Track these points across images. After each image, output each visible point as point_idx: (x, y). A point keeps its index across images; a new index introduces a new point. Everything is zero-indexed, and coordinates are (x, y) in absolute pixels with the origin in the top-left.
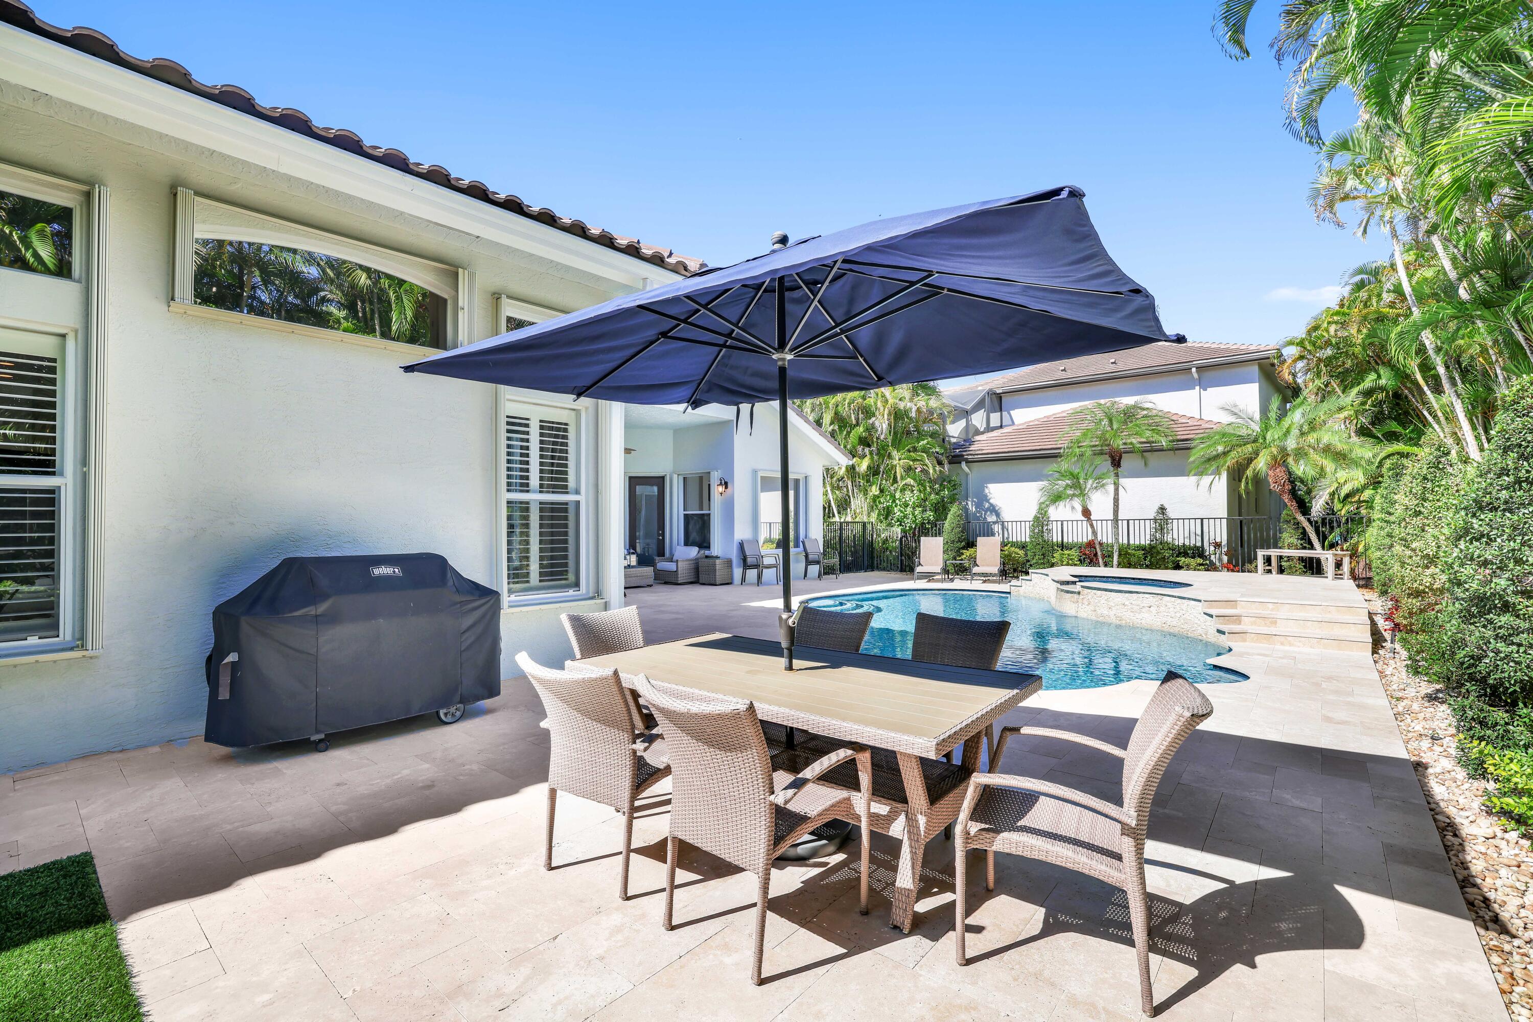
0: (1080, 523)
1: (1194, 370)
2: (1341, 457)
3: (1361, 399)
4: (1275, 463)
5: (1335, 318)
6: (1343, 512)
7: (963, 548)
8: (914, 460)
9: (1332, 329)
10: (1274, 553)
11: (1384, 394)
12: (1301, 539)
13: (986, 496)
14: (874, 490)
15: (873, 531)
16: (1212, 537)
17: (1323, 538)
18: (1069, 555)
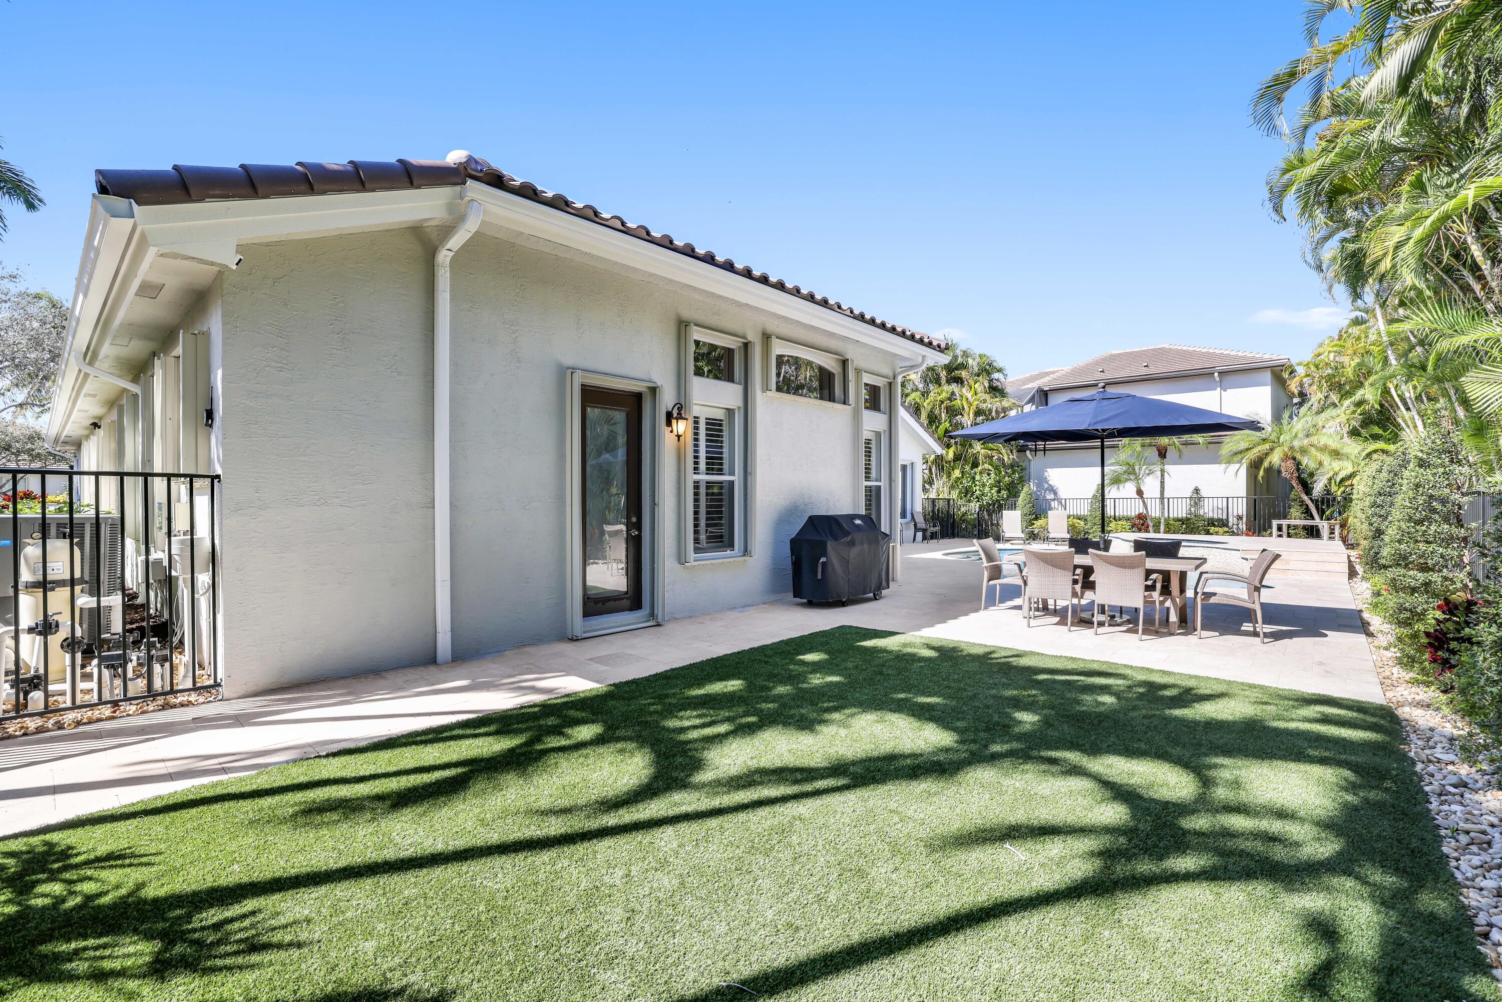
1: (1216, 374)
2: (1336, 454)
3: (1352, 408)
4: (1287, 457)
5: (1334, 348)
6: (1339, 493)
7: (1035, 519)
8: (991, 449)
9: (1332, 356)
10: (1285, 522)
11: (1370, 405)
12: (1305, 513)
13: (1046, 478)
14: (957, 473)
15: (954, 505)
16: (1235, 513)
17: (1322, 513)
18: (1122, 525)
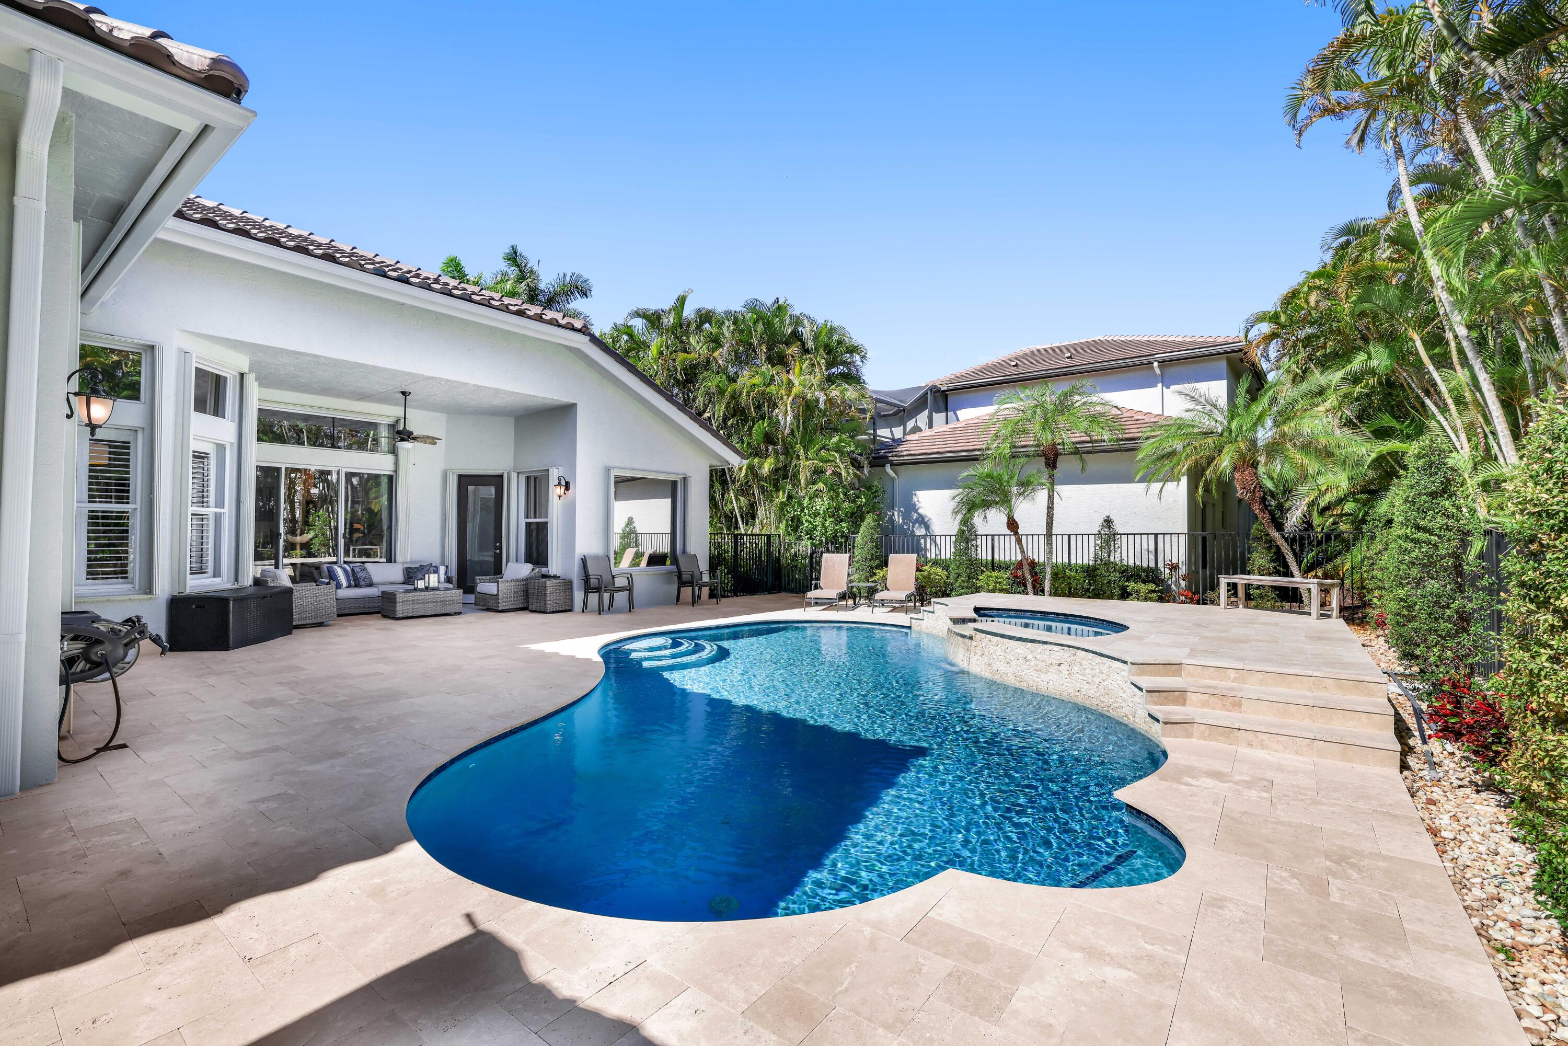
0: (1007, 537)
1: (1156, 364)
2: (1326, 455)
3: (1346, 385)
4: (1244, 463)
5: (1318, 282)
7: (878, 567)
8: (824, 460)
9: (1313, 299)
10: (1241, 580)
11: (1376, 379)
12: (1273, 561)
13: (915, 505)
14: (781, 497)
15: (780, 544)
16: (1168, 558)
18: (996, 577)
